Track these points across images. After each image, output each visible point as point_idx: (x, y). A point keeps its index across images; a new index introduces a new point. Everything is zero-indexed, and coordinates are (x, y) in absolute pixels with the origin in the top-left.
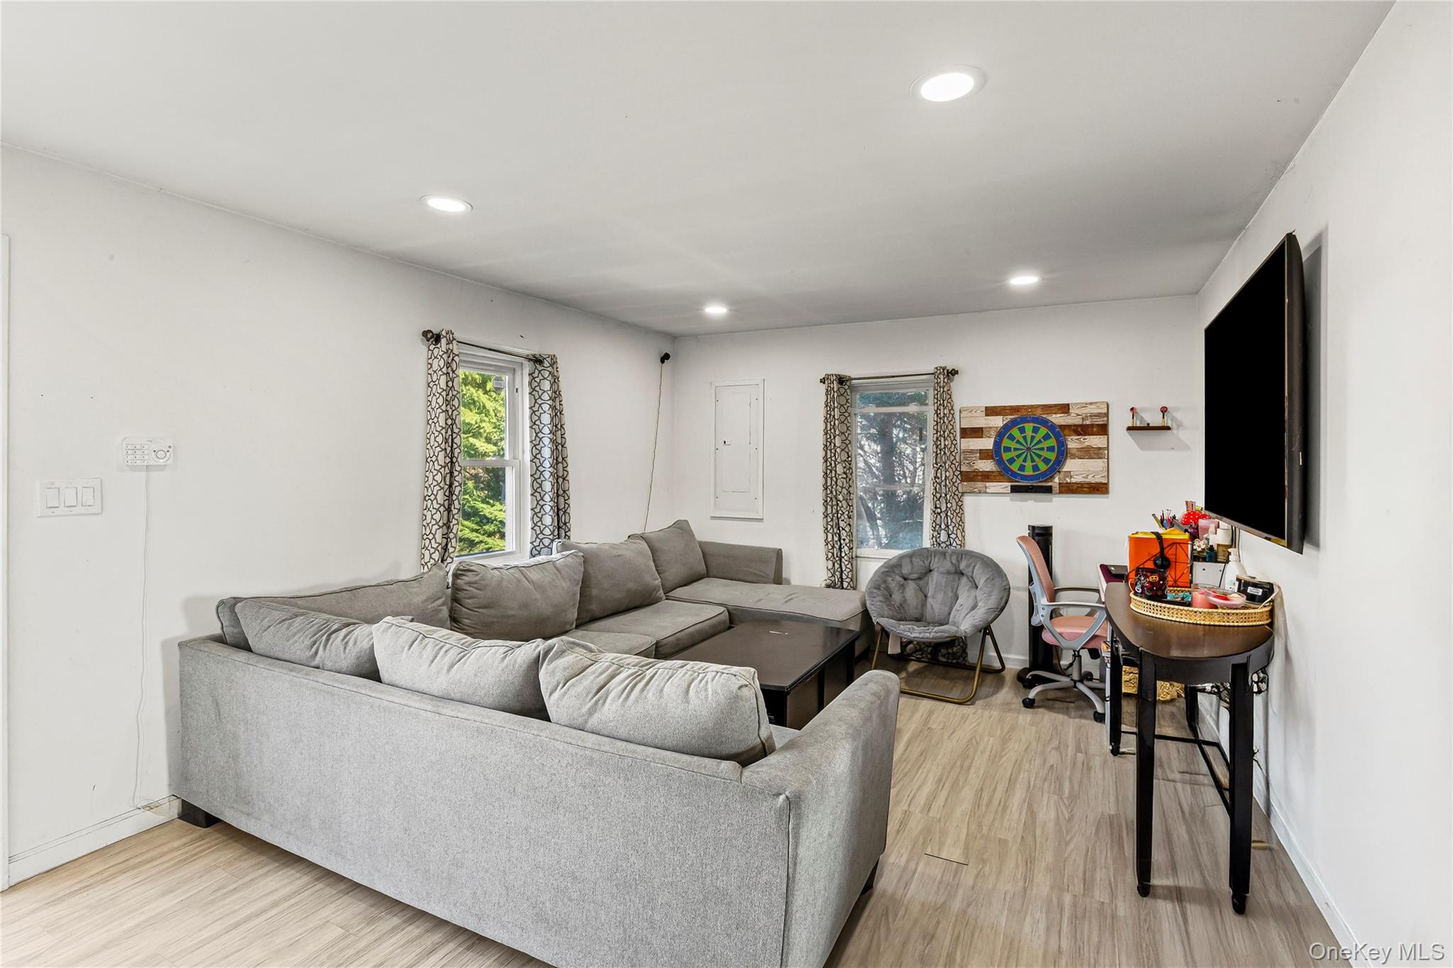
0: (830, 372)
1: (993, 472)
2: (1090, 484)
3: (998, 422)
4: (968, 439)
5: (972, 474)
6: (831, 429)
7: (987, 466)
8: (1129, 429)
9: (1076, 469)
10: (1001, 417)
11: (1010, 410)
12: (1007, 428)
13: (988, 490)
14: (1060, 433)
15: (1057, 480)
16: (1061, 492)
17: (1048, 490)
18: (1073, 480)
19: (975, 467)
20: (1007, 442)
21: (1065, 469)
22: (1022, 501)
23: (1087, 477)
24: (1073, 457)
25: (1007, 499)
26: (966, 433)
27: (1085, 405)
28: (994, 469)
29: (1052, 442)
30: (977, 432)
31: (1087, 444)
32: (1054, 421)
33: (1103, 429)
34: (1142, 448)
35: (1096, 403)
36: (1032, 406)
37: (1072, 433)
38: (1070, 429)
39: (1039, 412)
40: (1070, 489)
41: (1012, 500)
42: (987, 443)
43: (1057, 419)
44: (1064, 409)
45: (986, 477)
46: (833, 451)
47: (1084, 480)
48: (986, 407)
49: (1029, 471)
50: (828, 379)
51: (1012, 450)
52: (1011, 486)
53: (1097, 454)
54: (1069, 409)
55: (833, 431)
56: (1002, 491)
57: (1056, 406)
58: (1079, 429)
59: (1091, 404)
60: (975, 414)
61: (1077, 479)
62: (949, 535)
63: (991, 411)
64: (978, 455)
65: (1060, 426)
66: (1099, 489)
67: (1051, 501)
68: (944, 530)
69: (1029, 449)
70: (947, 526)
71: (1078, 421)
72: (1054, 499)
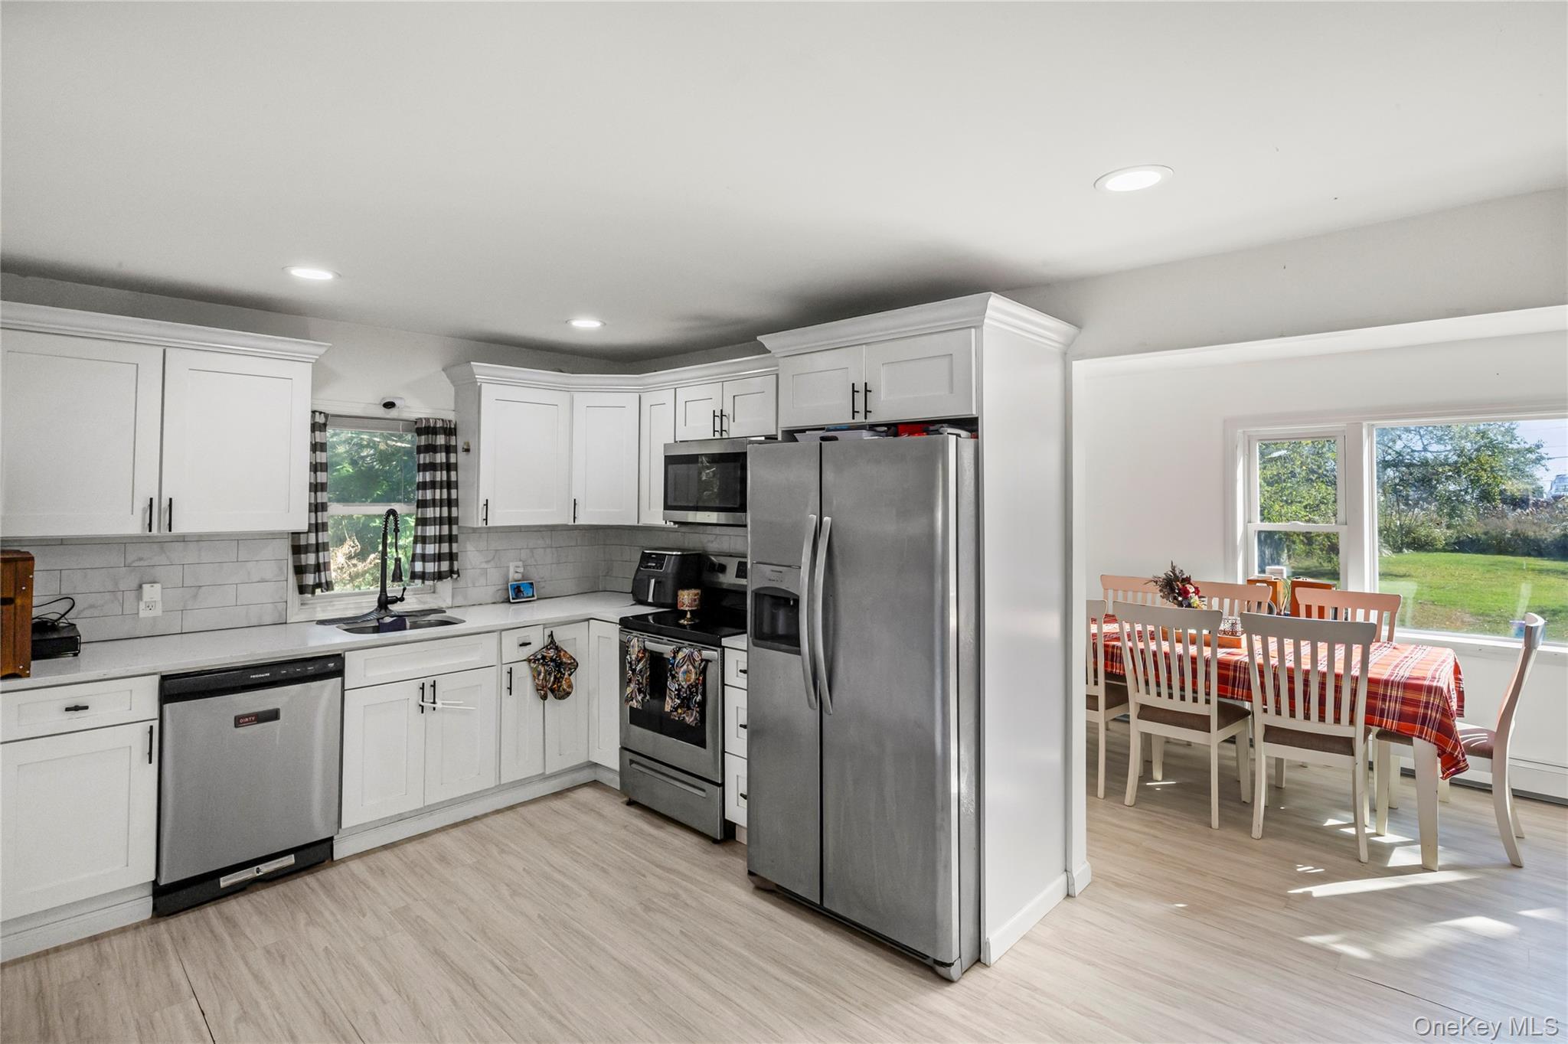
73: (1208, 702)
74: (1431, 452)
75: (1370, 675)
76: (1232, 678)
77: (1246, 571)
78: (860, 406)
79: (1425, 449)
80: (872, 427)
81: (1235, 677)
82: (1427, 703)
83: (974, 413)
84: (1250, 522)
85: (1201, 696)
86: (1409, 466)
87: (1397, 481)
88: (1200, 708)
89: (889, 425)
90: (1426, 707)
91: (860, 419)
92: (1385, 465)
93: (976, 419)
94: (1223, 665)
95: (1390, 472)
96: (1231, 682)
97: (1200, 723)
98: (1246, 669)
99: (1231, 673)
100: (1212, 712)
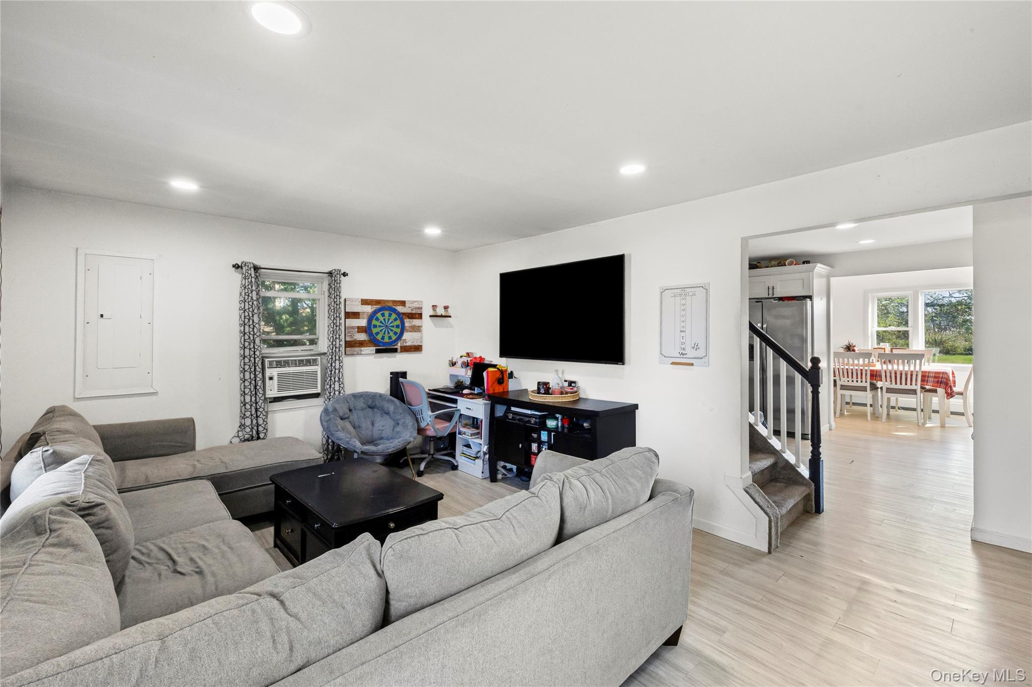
0: (247, 260)
1: (365, 341)
2: (415, 346)
3: (369, 309)
4: (350, 320)
5: (353, 342)
6: (249, 309)
7: (362, 337)
8: (431, 316)
9: (409, 338)
10: (370, 306)
11: (376, 302)
12: (375, 313)
13: (362, 353)
14: (402, 317)
15: (399, 345)
16: (401, 351)
17: (395, 351)
18: (407, 344)
19: (355, 338)
20: (374, 322)
21: (404, 338)
22: (380, 358)
23: (413, 342)
24: (408, 331)
25: (372, 358)
26: (349, 315)
27: (413, 302)
28: (366, 339)
29: (398, 322)
30: (356, 315)
31: (414, 324)
32: (399, 310)
33: (420, 316)
34: (436, 326)
35: (417, 301)
36: (387, 300)
37: (407, 317)
38: (406, 316)
39: (390, 304)
40: (406, 349)
41: (375, 358)
42: (363, 322)
43: (400, 309)
44: (403, 303)
45: (361, 344)
46: (252, 326)
47: (412, 344)
48: (362, 299)
49: (386, 340)
50: (245, 265)
51: (378, 326)
52: (376, 349)
53: (418, 329)
54: (405, 304)
55: (251, 310)
56: (370, 352)
57: (399, 301)
58: (410, 316)
59: (415, 302)
60: (355, 303)
61: (409, 344)
62: (340, 385)
63: (365, 302)
64: (357, 330)
65: (402, 313)
66: (417, 349)
67: (395, 357)
68: (337, 381)
69: (387, 326)
70: (339, 379)
71: (409, 311)
72: (397, 355)
73: (866, 382)
74: (955, 297)
75: (922, 370)
76: (875, 375)
77: (872, 345)
78: (771, 292)
79: (951, 296)
80: (774, 298)
81: (876, 374)
82: (942, 377)
83: (811, 295)
84: (873, 327)
85: (864, 380)
86: (941, 306)
87: (934, 314)
88: (864, 384)
89: (779, 298)
90: (942, 378)
91: (770, 296)
92: (927, 305)
93: (811, 296)
94: (871, 371)
95: (930, 309)
96: (875, 376)
97: (864, 389)
98: (880, 372)
99: (875, 373)
100: (868, 385)
